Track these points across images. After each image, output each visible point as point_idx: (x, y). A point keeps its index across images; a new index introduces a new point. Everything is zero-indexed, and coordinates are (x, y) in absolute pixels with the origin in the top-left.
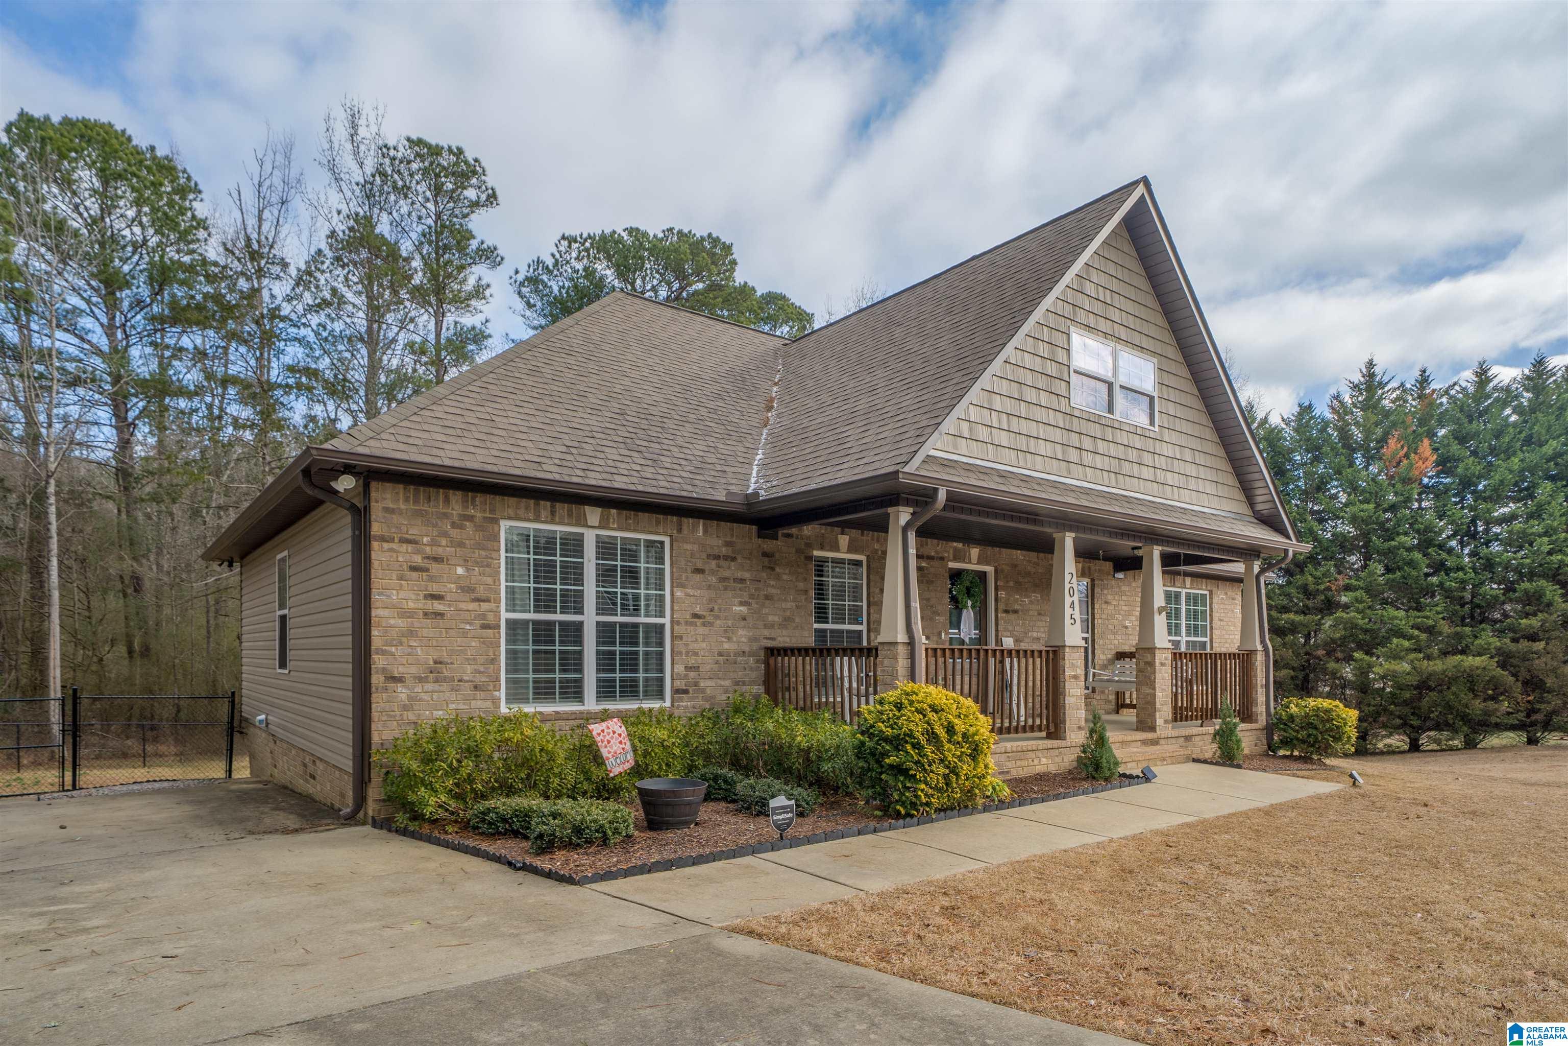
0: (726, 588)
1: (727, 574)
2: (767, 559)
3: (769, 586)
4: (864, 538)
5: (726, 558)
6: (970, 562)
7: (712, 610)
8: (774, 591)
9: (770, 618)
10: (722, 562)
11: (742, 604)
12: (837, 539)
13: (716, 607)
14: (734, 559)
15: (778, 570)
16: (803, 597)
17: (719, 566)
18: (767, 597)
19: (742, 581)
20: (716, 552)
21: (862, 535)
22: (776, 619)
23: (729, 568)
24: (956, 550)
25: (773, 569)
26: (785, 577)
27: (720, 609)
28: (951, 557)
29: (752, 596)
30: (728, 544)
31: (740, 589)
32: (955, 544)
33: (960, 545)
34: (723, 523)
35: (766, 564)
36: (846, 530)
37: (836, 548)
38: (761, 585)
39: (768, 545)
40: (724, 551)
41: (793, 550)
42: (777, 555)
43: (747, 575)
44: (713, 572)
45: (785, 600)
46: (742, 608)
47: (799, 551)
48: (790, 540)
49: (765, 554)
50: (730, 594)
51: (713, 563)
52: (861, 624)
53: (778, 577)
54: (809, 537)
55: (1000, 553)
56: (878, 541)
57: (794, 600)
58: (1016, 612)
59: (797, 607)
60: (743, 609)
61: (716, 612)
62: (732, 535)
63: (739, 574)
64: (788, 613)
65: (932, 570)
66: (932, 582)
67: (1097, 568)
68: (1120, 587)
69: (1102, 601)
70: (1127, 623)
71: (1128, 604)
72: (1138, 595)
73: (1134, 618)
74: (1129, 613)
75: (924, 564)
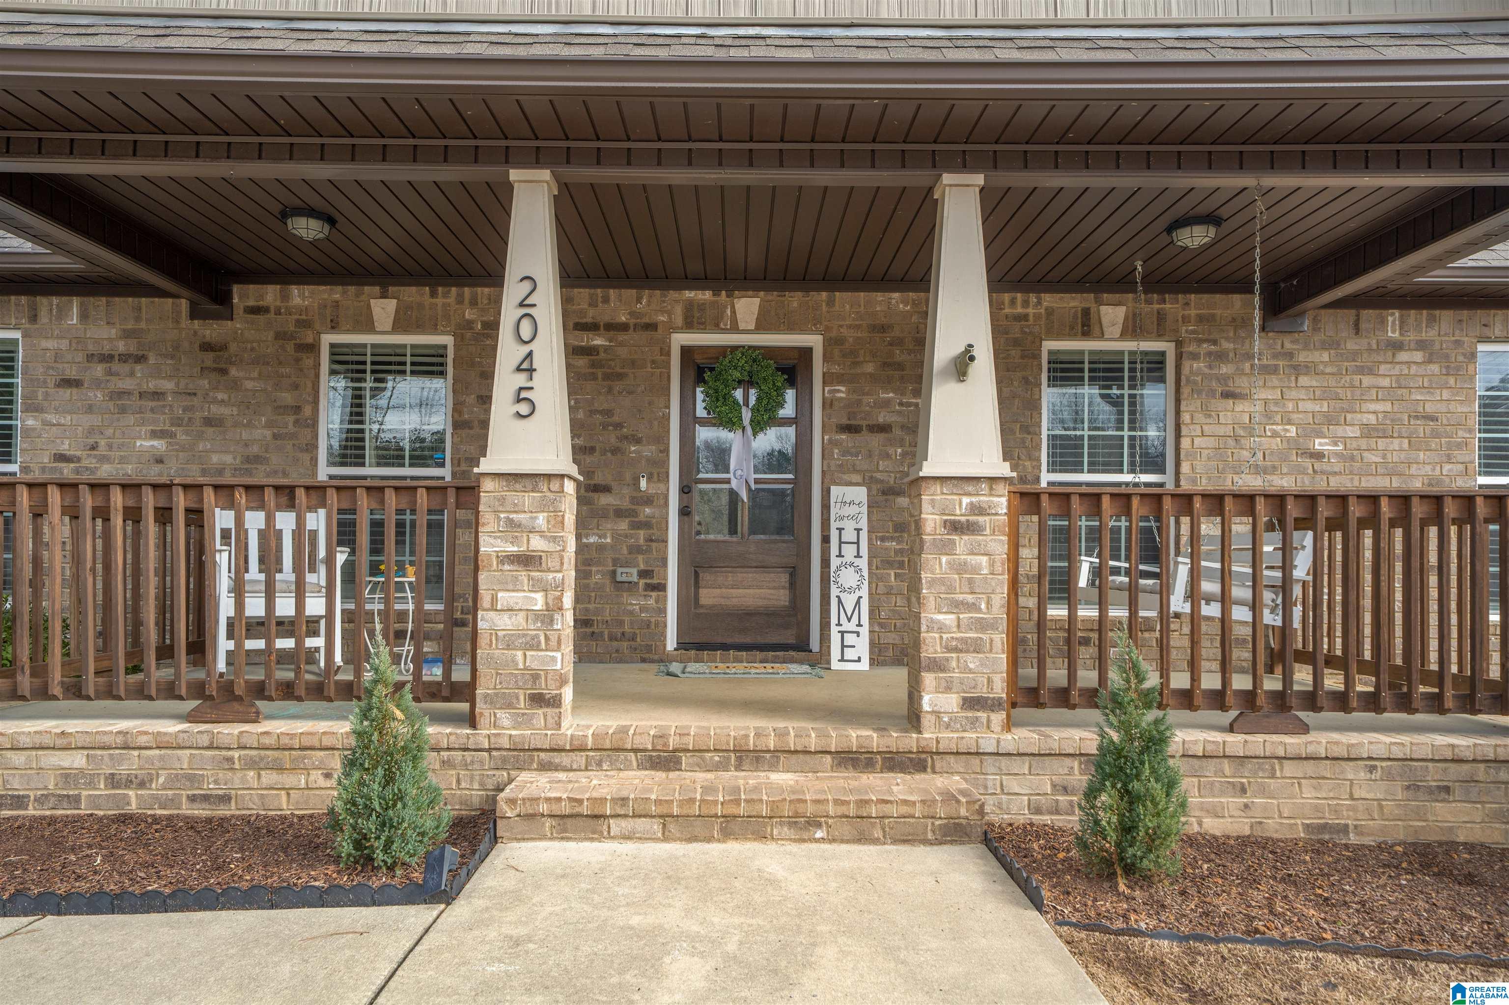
0: (123, 410)
1: (127, 384)
2: (211, 355)
3: (215, 401)
4: (439, 301)
5: (124, 358)
6: (735, 328)
7: (93, 448)
8: (225, 411)
9: (215, 458)
10: (116, 366)
11: (155, 435)
12: (369, 306)
13: (102, 443)
14: (140, 359)
15: (234, 372)
16: (291, 419)
17: (110, 373)
18: (209, 422)
19: (157, 395)
20: (107, 349)
21: (433, 294)
22: (228, 459)
23: (132, 374)
24: (689, 307)
25: (224, 372)
26: (249, 385)
27: (110, 447)
28: (679, 320)
29: (177, 422)
30: (127, 335)
31: (152, 410)
32: (689, 294)
33: (707, 295)
34: (117, 300)
35: (209, 363)
36: (391, 289)
37: (369, 326)
38: (196, 401)
39: (212, 330)
40: (121, 347)
41: (271, 335)
42: (233, 347)
43: (168, 385)
44: (97, 384)
45: (249, 425)
46: (155, 443)
47: (280, 336)
48: (261, 318)
49: (207, 347)
50: (131, 419)
51: (99, 370)
52: (442, 465)
53: (235, 385)
54: (300, 310)
55: (831, 303)
56: (474, 303)
57: (269, 425)
58: (884, 429)
59: (275, 437)
60: (159, 444)
61: (102, 450)
62: (138, 319)
63: (152, 385)
64: (255, 449)
65: (623, 352)
66: (620, 376)
67: (1193, 312)
68: (1290, 355)
69: (1212, 393)
70: (1319, 444)
71: (1328, 395)
72: (1371, 372)
73: (1352, 432)
74: (1331, 420)
75: (598, 342)
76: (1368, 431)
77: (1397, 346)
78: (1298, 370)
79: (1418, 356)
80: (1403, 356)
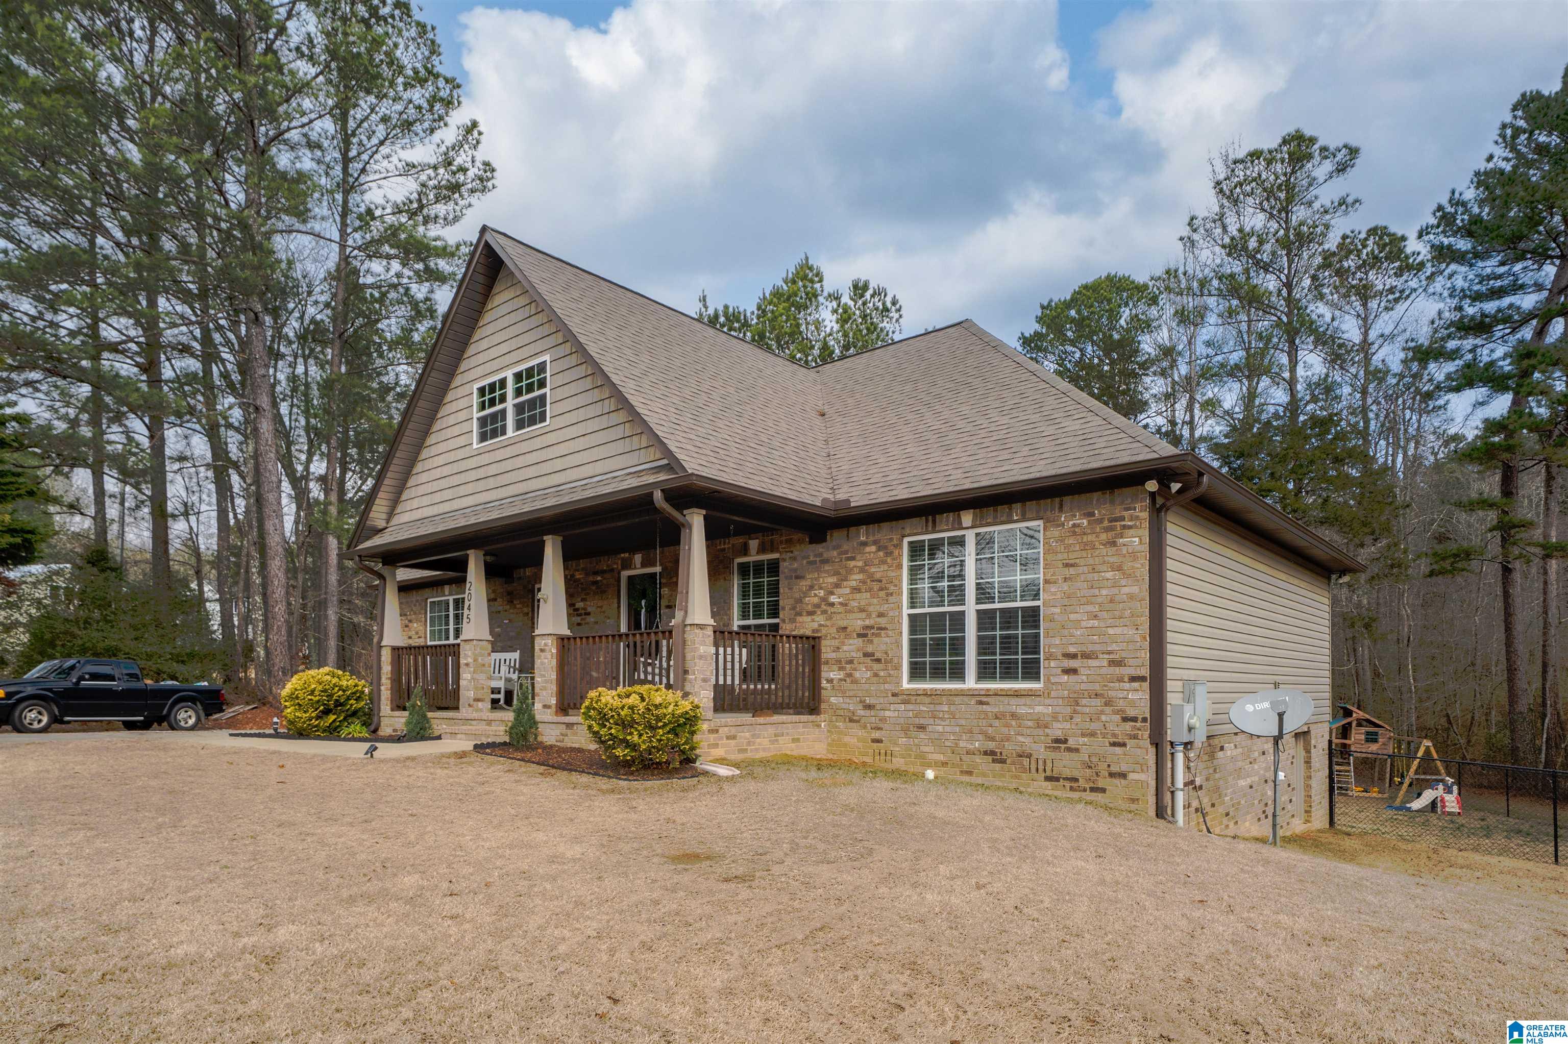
6: (636, 568)
24: (623, 559)
28: (622, 566)
32: (623, 556)
67: (784, 538)
68: (821, 555)
69: (791, 578)
70: (833, 599)
71: (837, 573)
72: (853, 559)
73: (848, 591)
74: (837, 586)
75: (599, 578)
76: (856, 590)
77: (865, 544)
78: (826, 561)
79: (873, 548)
80: (868, 549)
